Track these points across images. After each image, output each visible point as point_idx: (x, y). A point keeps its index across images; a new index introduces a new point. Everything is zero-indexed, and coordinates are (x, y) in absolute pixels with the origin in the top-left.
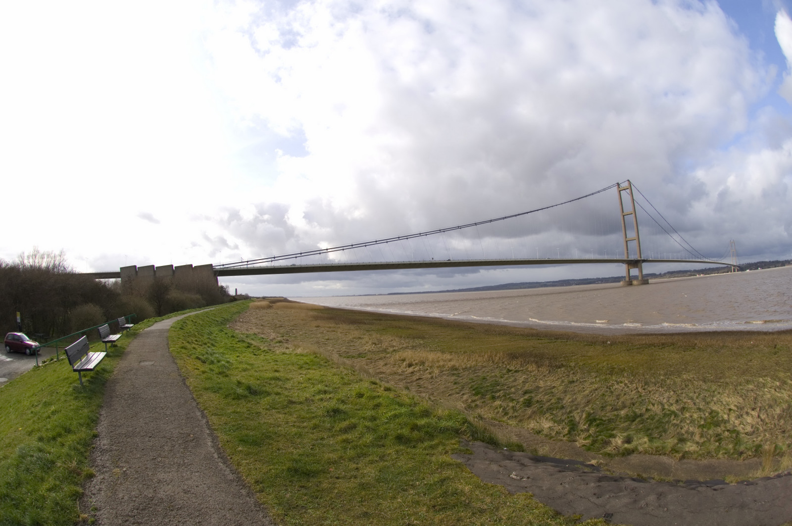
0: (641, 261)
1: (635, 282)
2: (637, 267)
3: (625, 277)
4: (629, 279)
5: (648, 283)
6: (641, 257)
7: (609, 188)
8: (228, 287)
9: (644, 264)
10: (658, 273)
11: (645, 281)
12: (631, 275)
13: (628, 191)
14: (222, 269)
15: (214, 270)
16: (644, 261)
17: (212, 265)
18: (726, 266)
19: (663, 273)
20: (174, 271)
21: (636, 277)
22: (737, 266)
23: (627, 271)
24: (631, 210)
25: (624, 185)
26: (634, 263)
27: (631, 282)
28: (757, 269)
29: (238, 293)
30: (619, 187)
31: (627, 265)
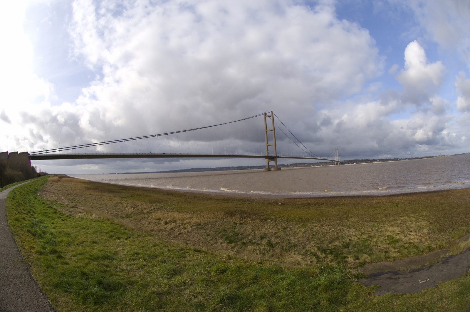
0: (276, 157)
1: (272, 169)
2: (274, 161)
3: (266, 166)
4: (269, 167)
5: (281, 170)
6: (276, 155)
7: (259, 115)
8: (36, 167)
9: (278, 159)
10: (286, 164)
11: (278, 168)
12: (270, 165)
13: (271, 117)
14: (33, 155)
15: (29, 155)
16: (278, 157)
17: (28, 152)
18: (331, 161)
19: (289, 164)
20: (9, 156)
21: (273, 167)
22: (339, 162)
23: (268, 162)
24: (272, 128)
25: (268, 114)
26: (273, 158)
27: (270, 169)
28: (353, 163)
29: (41, 172)
30: (266, 115)
31: (267, 159)
